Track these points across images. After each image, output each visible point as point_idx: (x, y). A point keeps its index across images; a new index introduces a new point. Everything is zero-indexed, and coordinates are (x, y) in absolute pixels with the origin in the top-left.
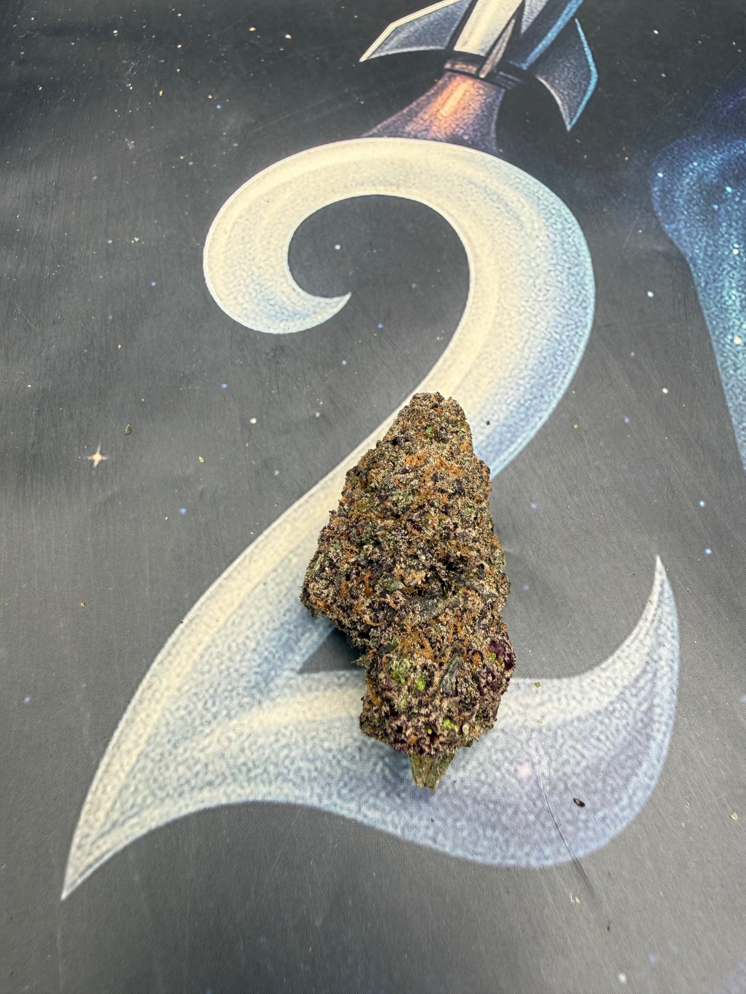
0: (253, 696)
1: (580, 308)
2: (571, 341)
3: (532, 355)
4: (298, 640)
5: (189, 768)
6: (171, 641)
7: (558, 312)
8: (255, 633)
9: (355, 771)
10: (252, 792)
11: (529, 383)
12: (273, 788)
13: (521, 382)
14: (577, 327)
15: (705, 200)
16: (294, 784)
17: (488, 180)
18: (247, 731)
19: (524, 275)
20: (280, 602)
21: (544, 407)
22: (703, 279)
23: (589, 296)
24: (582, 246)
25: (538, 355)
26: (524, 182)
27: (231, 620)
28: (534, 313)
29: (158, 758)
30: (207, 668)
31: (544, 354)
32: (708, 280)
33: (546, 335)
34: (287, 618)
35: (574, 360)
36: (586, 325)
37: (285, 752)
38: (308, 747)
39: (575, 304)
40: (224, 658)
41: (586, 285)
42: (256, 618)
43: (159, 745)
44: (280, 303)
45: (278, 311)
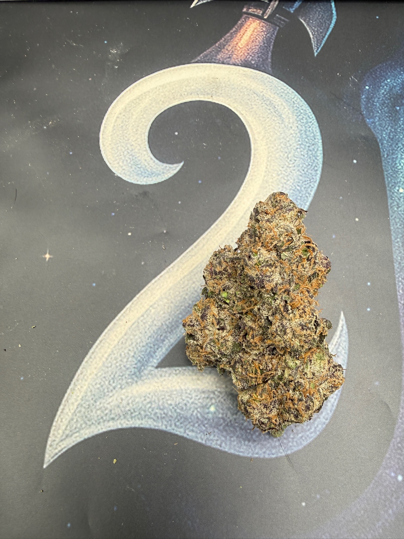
0: (133, 379)
1: (313, 170)
2: (306, 191)
4: (155, 352)
5: (102, 412)
6: (91, 351)
7: (300, 174)
8: (133, 348)
9: (183, 414)
10: (133, 423)
12: (143, 422)
14: (310, 182)
15: (392, 104)
16: (154, 420)
17: (264, 91)
18: (130, 395)
19: (282, 152)
20: (146, 332)
22: (386, 152)
23: (319, 163)
24: (317, 133)
26: (286, 92)
27: (120, 342)
28: (287, 174)
29: (87, 407)
30: (110, 364)
32: (389, 153)
33: (292, 187)
34: (149, 341)
35: (307, 201)
36: (316, 181)
37: (149, 405)
38: (160, 403)
39: (311, 167)
40: (118, 360)
41: (318, 156)
42: (133, 341)
43: (87, 401)
44: (144, 167)
45: (143, 171)
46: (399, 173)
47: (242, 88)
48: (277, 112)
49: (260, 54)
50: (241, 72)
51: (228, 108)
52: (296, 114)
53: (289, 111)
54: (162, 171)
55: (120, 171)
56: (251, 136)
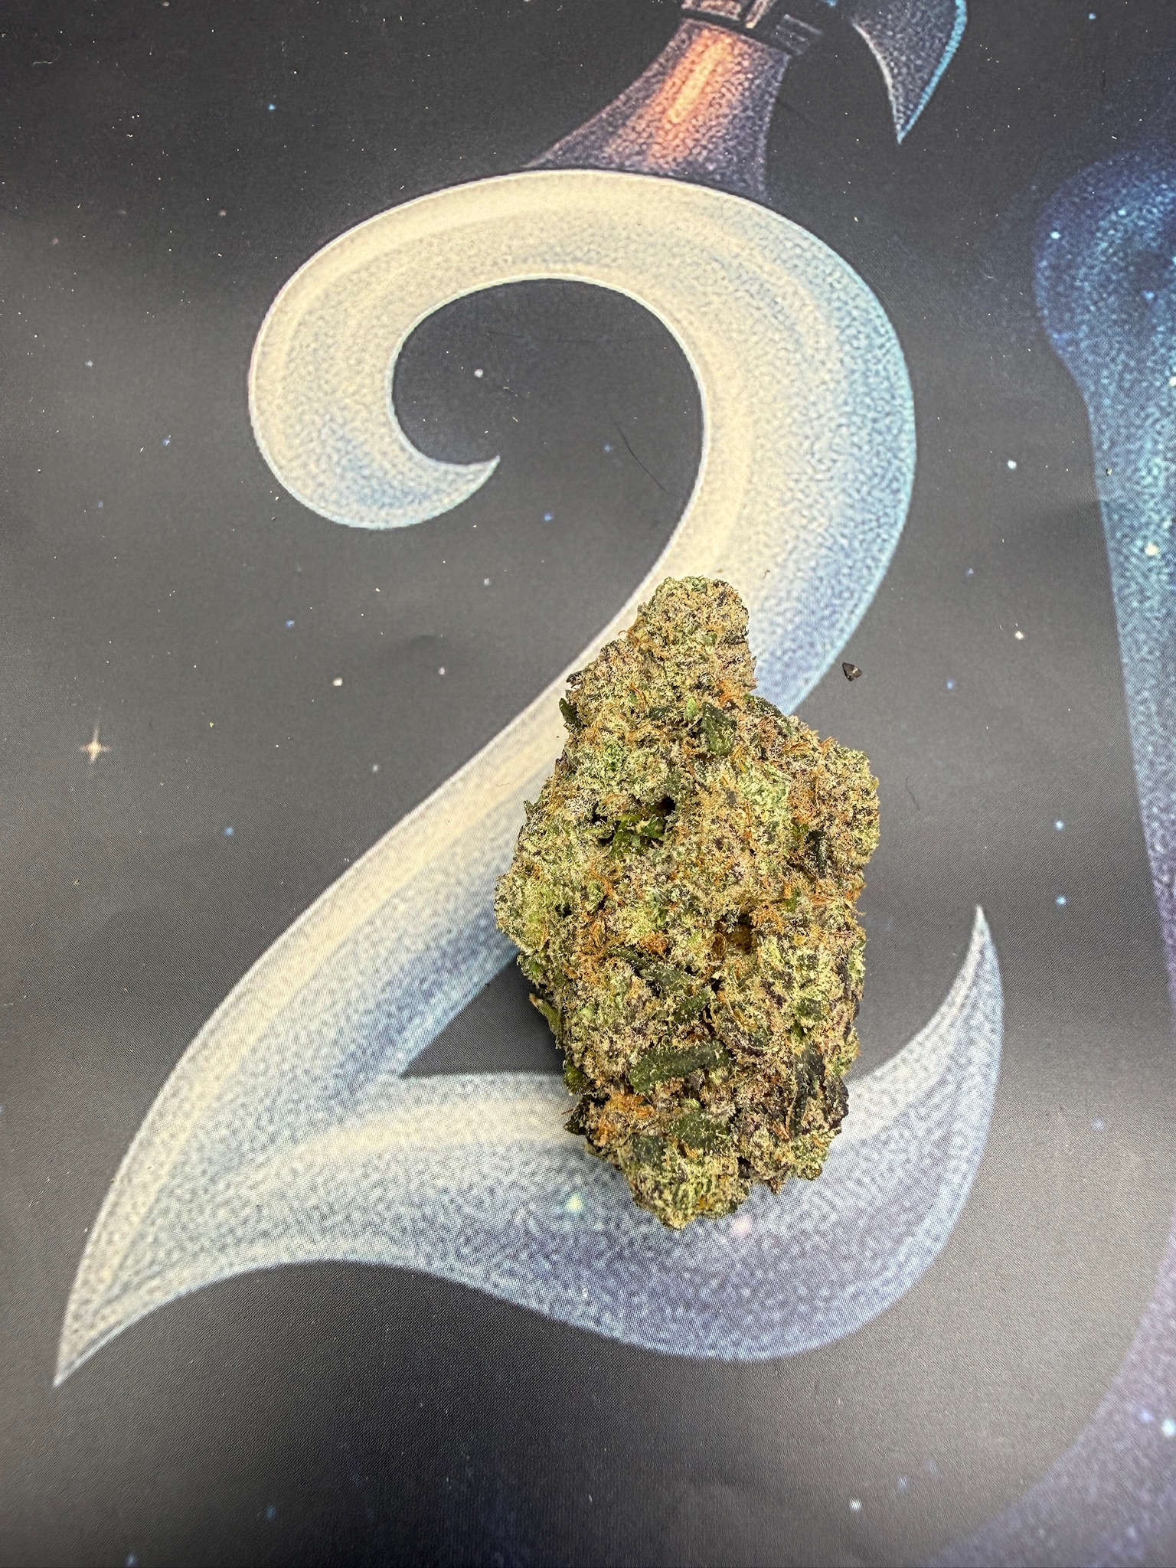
0: (330, 1111)
1: (887, 491)
2: (867, 550)
3: (800, 574)
4: (401, 1030)
5: (234, 1212)
7: (849, 501)
8: (336, 1016)
9: (481, 1222)
10: (327, 1248)
11: (791, 621)
12: (358, 1244)
13: (779, 620)
14: (879, 527)
15: (1131, 283)
16: (392, 1239)
17: (744, 253)
18: (320, 1161)
19: (796, 435)
20: (377, 971)
21: (815, 662)
22: (1107, 434)
23: (904, 470)
24: (899, 379)
25: (811, 574)
26: (808, 255)
27: (299, 999)
28: (809, 501)
29: (188, 1196)
30: (262, 1066)
31: (821, 573)
32: (1116, 438)
33: (824, 538)
34: (387, 995)
35: (869, 583)
36: (896, 522)
37: (378, 1193)
38: (413, 1186)
39: (880, 483)
40: (288, 1054)
41: (901, 449)
42: (338, 995)
43: (188, 1178)
44: (380, 474)
45: (377, 487)
46: (1146, 497)
47: (677, 245)
48: (781, 318)
49: (731, 143)
50: (677, 196)
51: (634, 302)
52: (837, 323)
53: (818, 314)
54: (434, 485)
55: (308, 491)
56: (702, 386)
